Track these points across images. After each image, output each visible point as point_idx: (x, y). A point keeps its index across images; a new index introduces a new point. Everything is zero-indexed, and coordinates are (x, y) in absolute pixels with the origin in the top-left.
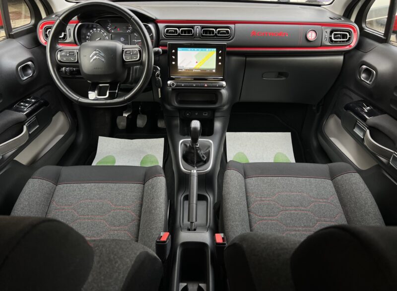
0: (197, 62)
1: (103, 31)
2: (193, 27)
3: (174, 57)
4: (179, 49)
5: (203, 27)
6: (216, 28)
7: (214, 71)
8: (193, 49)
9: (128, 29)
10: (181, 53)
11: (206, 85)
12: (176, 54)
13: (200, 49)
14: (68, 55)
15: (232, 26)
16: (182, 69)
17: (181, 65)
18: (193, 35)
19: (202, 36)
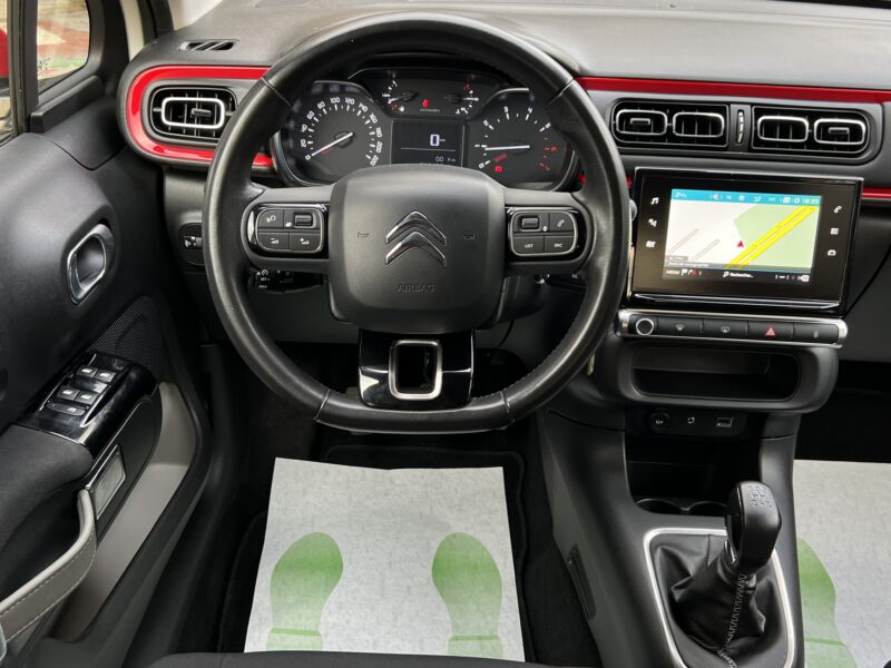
0: (741, 244)
1: (365, 108)
2: (721, 108)
3: (653, 222)
4: (676, 193)
5: (760, 111)
6: (813, 115)
7: (805, 279)
8: (729, 195)
9: (461, 103)
10: (683, 207)
11: (771, 332)
12: (662, 213)
13: (758, 196)
14: (288, 225)
15: (873, 109)
16: (680, 269)
17: (679, 253)
18: (722, 140)
19: (758, 142)
